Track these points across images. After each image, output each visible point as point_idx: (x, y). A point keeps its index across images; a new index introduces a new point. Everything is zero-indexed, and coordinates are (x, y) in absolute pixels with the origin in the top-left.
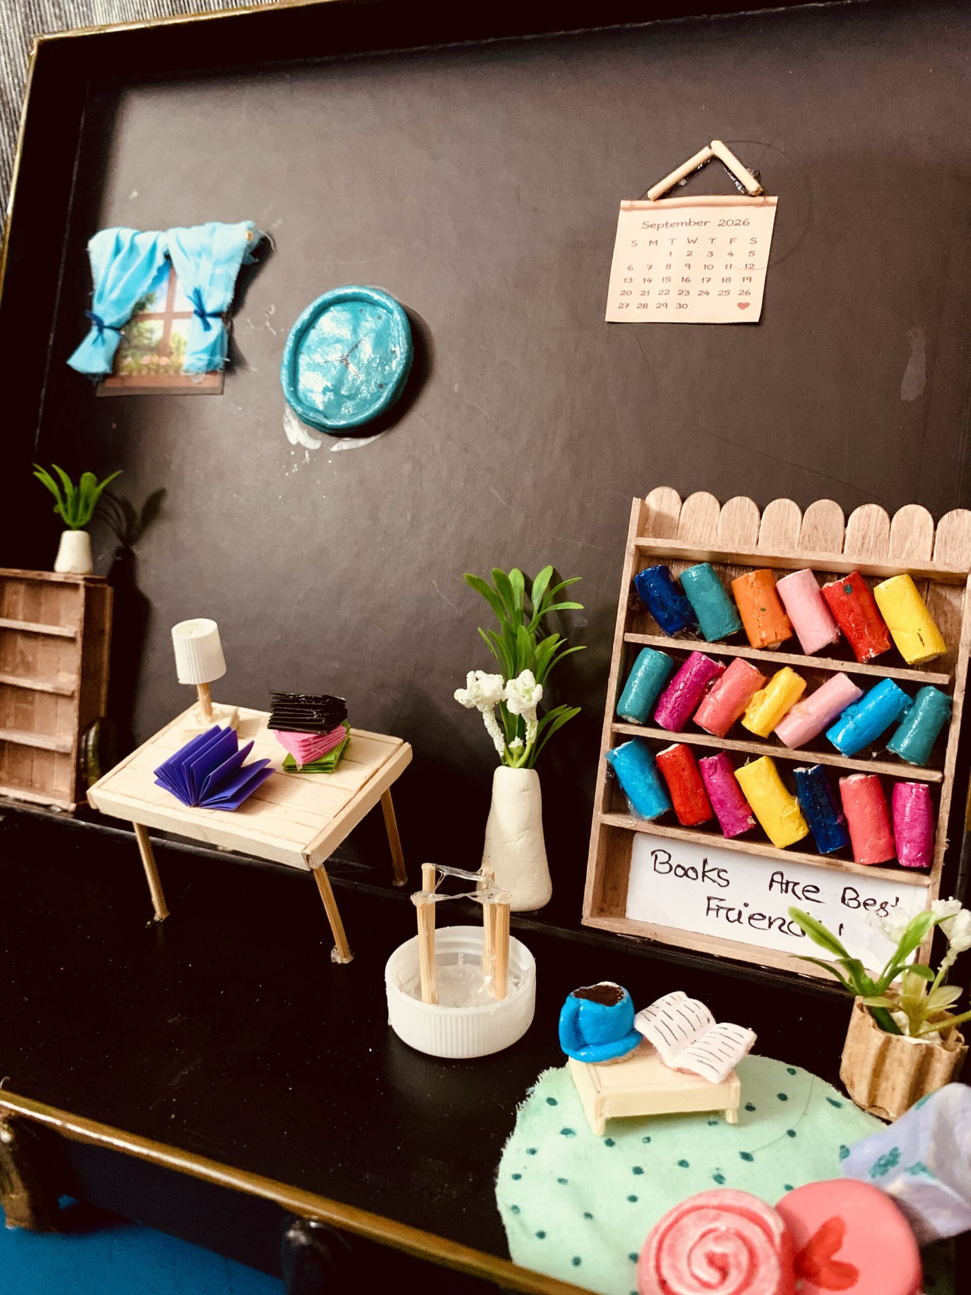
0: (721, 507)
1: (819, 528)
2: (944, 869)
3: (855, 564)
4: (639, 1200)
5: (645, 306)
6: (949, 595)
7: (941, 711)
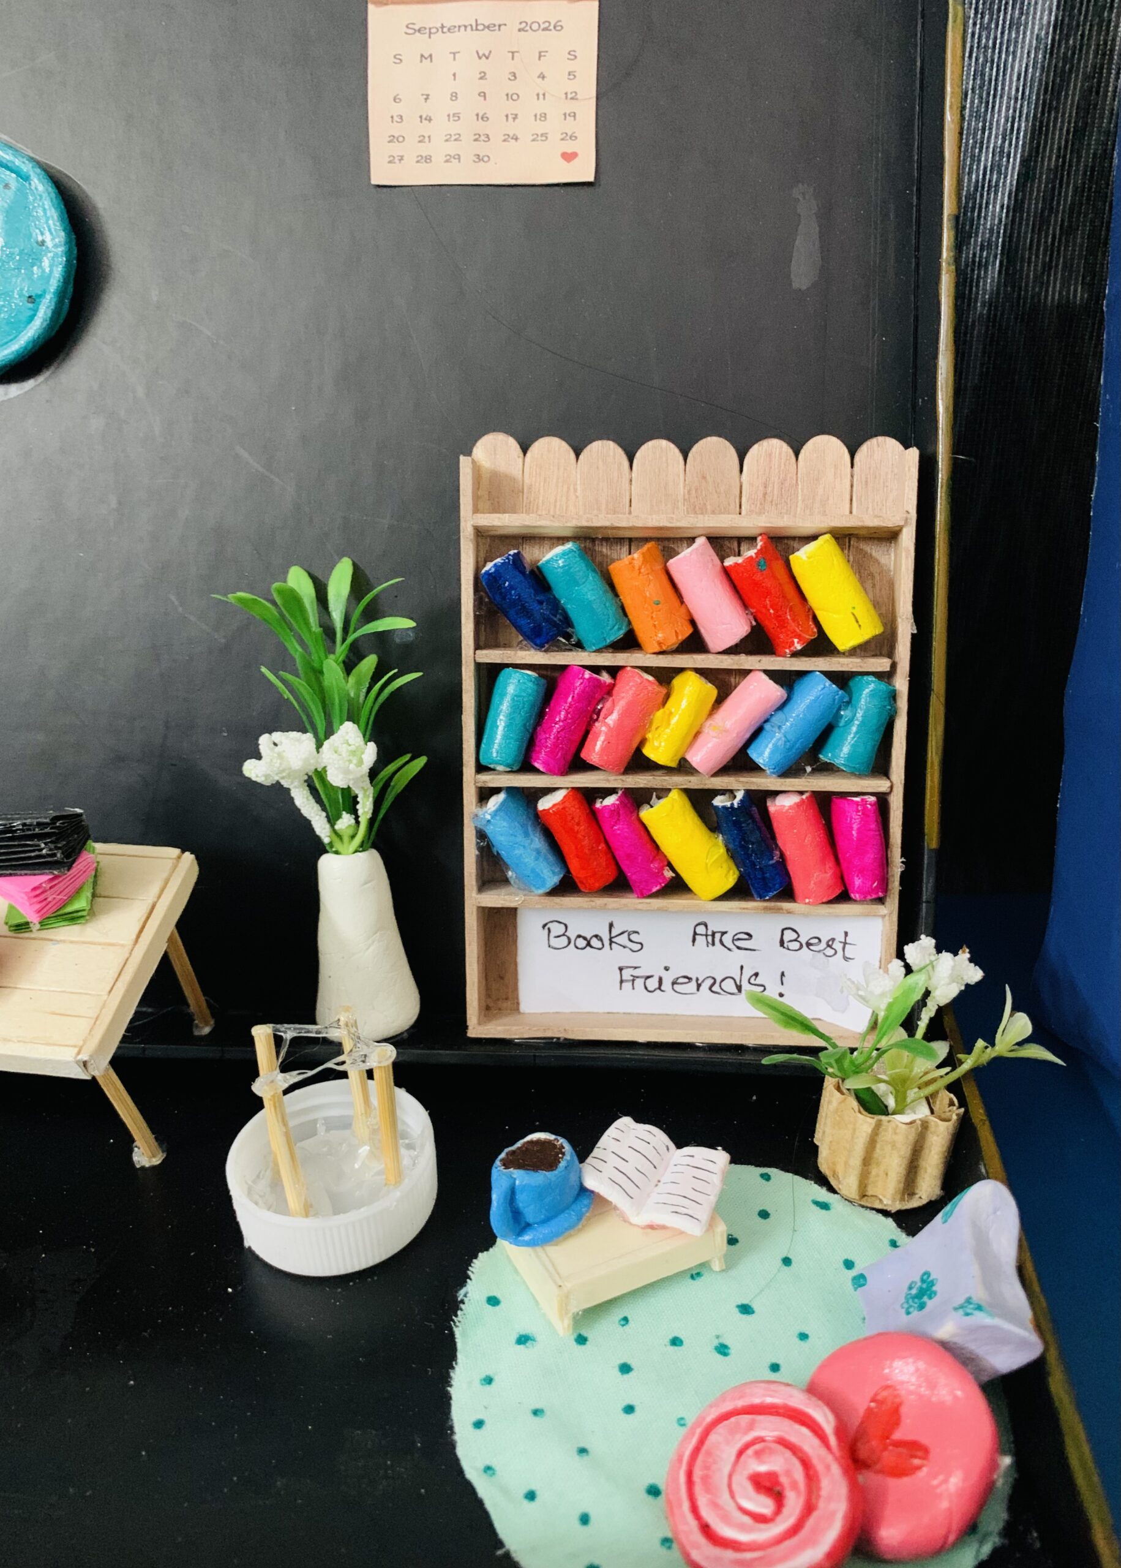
0: (577, 455)
1: (708, 477)
2: (901, 893)
3: (761, 527)
4: (637, 1409)
5: (428, 159)
6: (876, 551)
7: (885, 706)
